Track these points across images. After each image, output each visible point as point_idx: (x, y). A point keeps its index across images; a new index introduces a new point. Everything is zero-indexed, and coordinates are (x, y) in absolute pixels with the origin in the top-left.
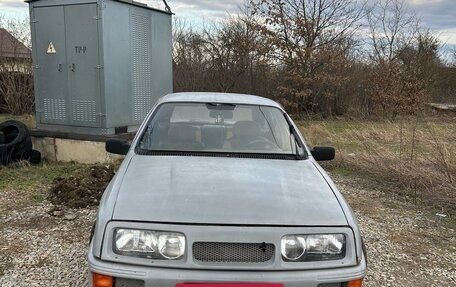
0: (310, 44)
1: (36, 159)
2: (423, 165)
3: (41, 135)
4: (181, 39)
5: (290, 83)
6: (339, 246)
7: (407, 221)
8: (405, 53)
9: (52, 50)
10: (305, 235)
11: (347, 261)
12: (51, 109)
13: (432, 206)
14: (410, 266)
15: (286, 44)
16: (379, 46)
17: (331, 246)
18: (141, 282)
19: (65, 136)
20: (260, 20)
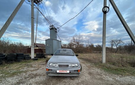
0: (78, 45)
1: (45, 58)
2: (91, 58)
3: (46, 55)
4: (64, 45)
5: (76, 49)
6: (77, 65)
7: (89, 64)
8: (90, 46)
9: (48, 45)
10: (73, 64)
11: (78, 67)
12: (47, 52)
13: (92, 63)
14: (89, 70)
15: (75, 45)
16: (87, 45)
17: (76, 66)
18: (52, 70)
19: (48, 55)
20: (72, 42)
